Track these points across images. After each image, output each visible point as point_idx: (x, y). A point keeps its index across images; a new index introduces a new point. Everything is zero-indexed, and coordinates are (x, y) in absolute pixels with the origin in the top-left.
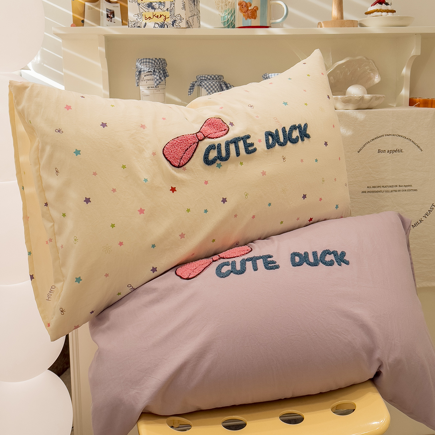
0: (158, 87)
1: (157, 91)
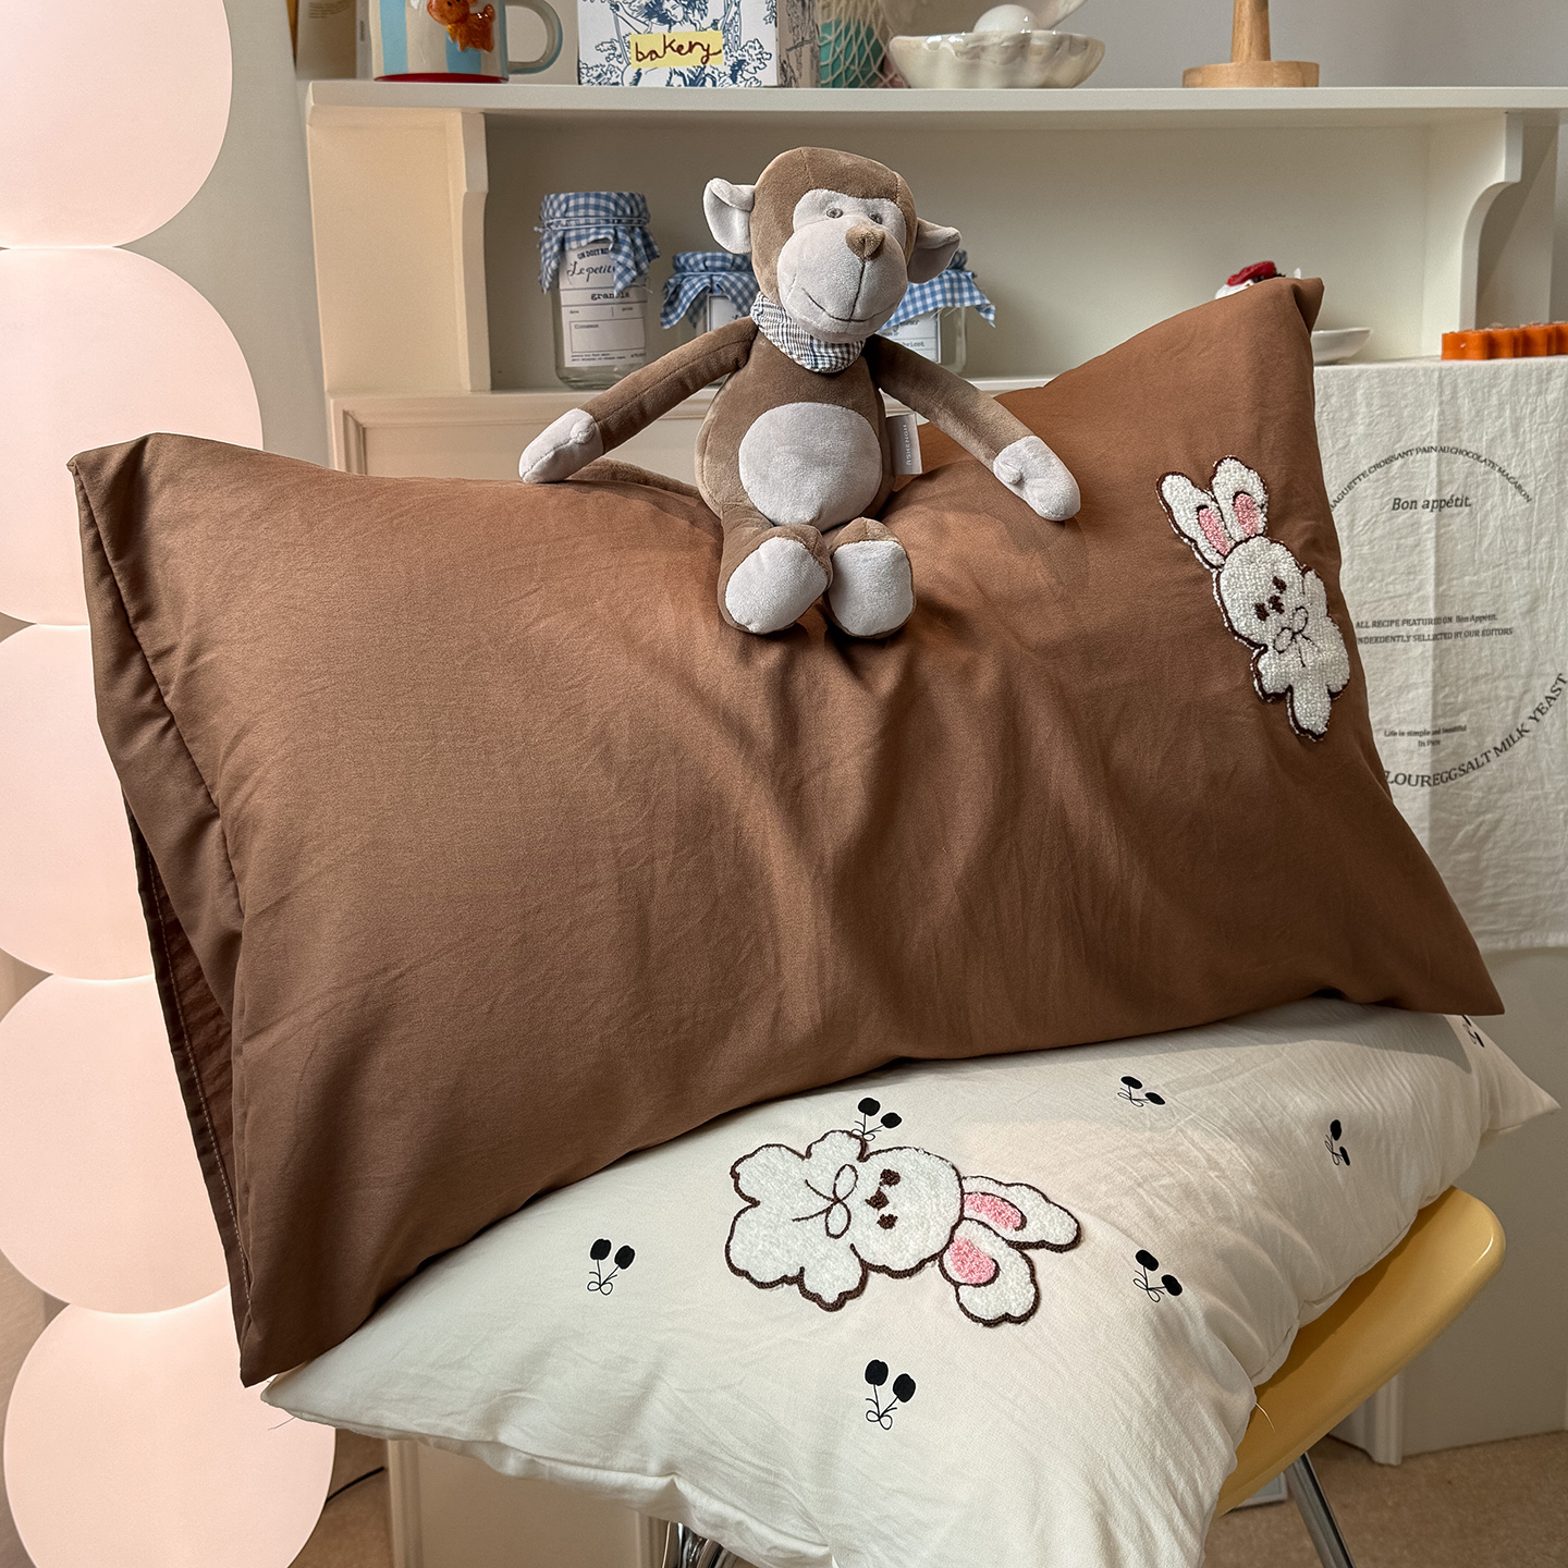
0: (628, 295)
1: (624, 309)
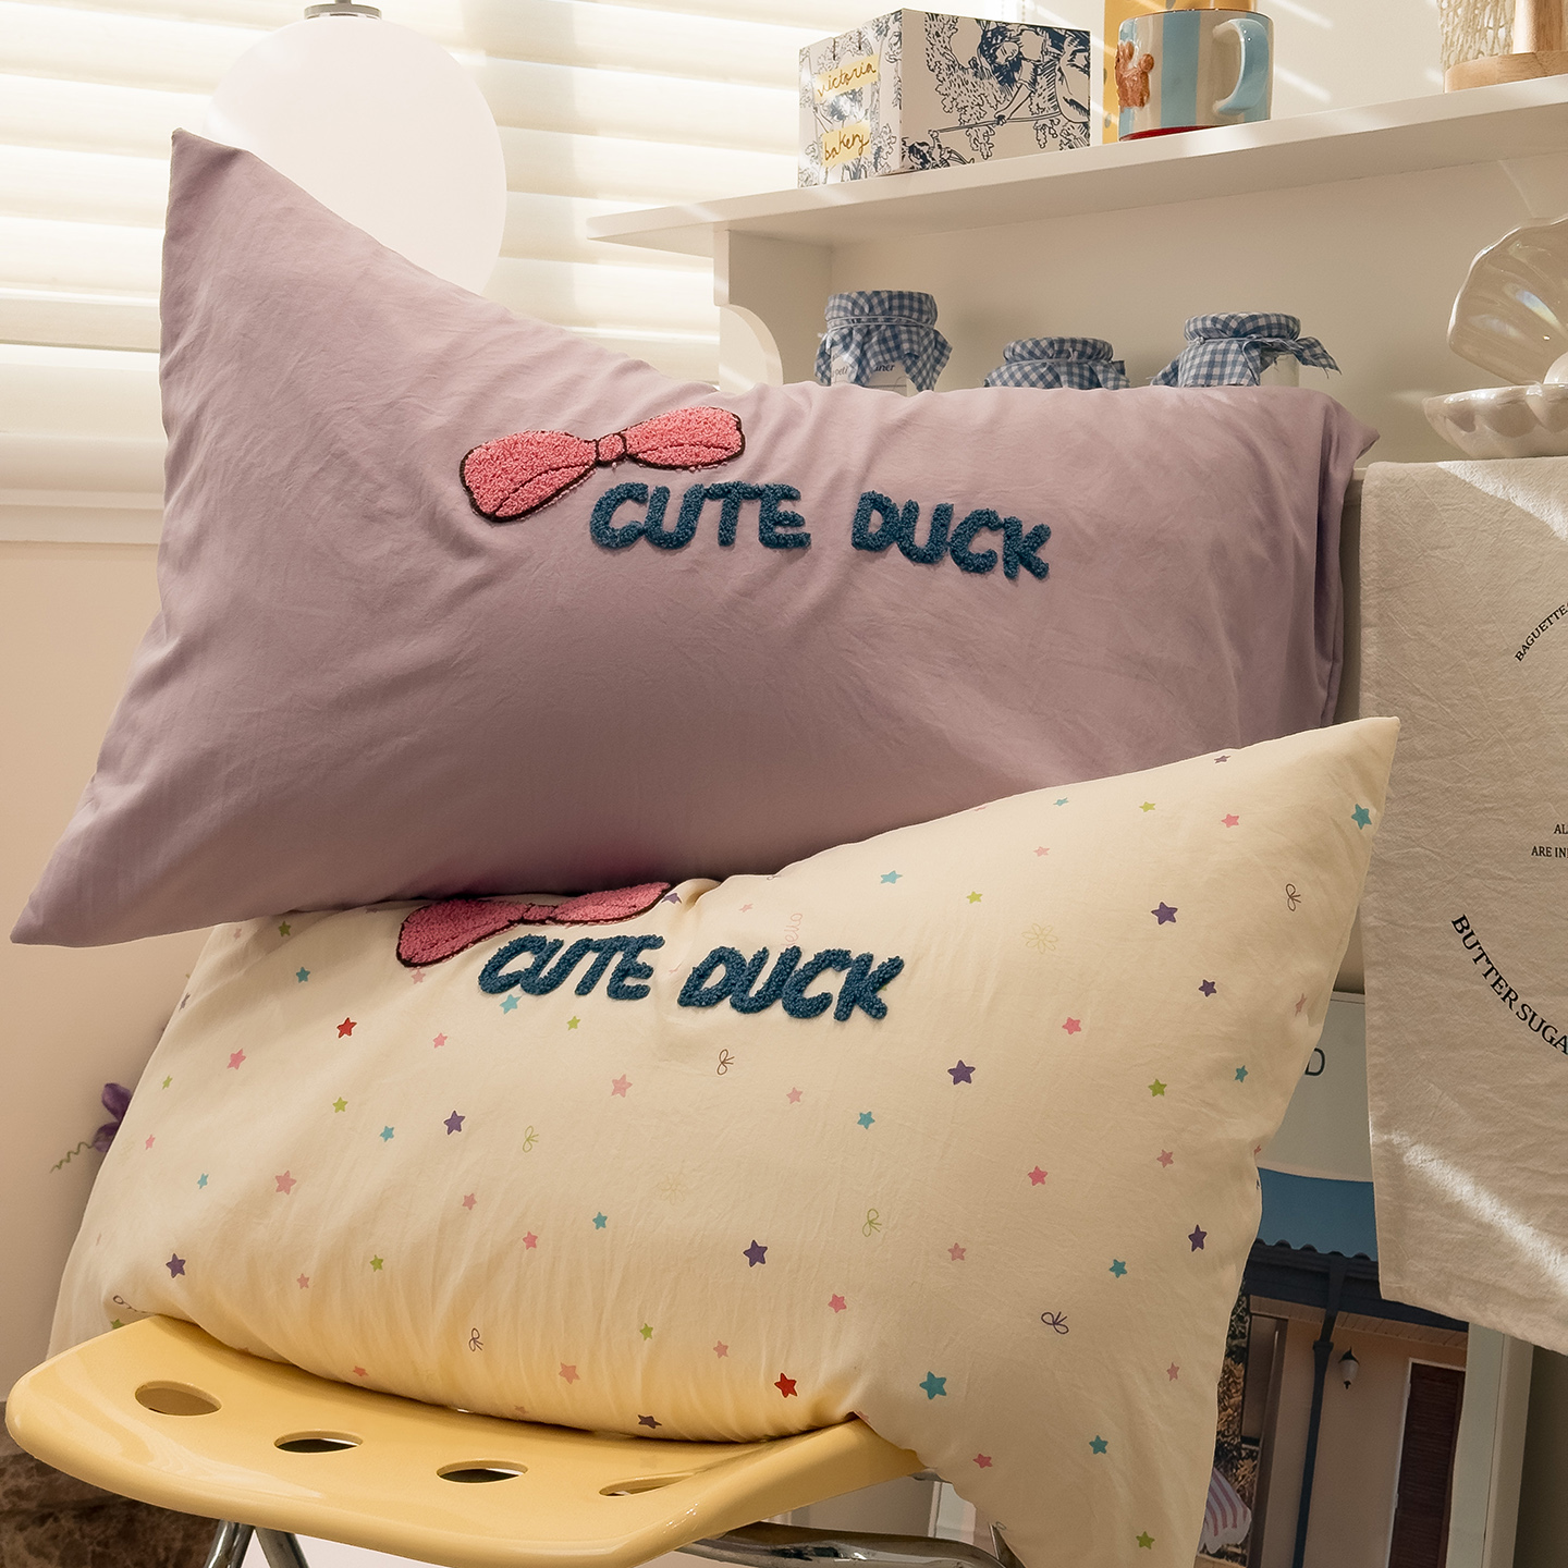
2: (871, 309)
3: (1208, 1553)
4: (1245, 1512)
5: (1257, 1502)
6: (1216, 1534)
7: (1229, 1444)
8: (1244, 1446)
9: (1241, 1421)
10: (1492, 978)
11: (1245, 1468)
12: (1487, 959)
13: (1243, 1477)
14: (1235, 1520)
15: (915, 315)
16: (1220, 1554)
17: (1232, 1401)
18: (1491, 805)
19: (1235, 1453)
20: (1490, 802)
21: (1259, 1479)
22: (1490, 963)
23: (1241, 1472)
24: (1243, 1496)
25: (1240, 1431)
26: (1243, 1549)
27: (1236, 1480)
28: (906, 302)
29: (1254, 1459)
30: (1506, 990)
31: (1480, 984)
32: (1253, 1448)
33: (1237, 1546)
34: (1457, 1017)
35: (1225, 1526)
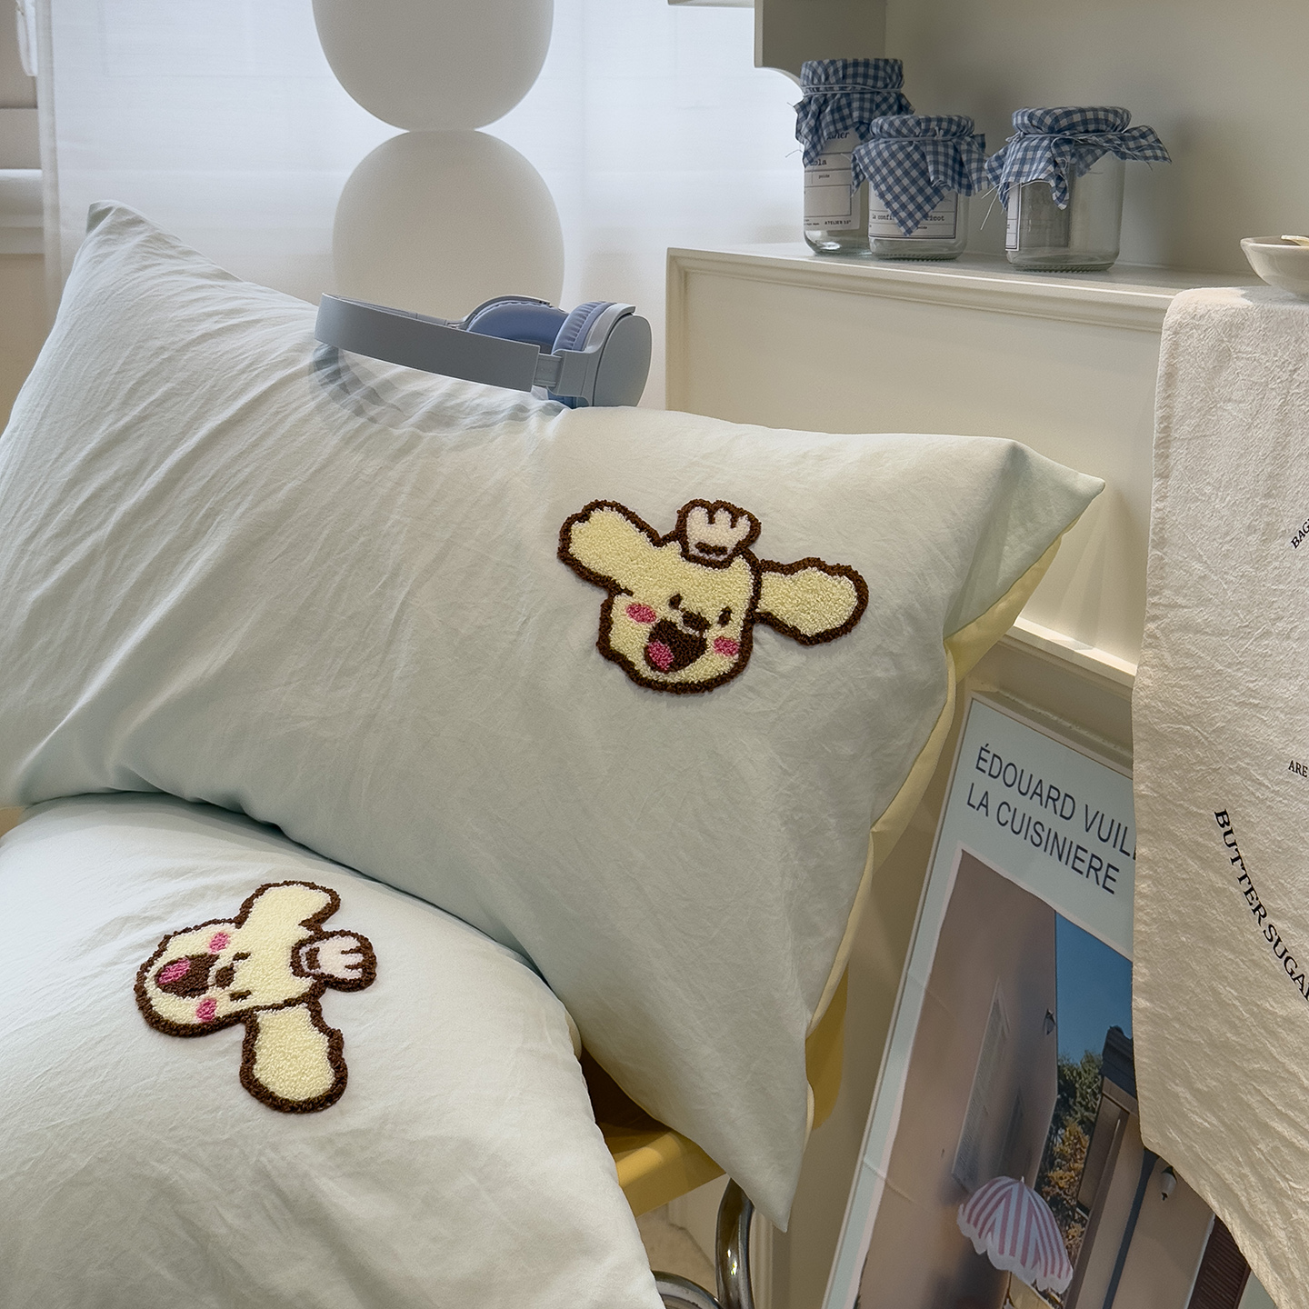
0: (825, 163)
1: (820, 177)
2: (827, 79)
3: (1037, 1289)
4: (1069, 1269)
5: (1080, 1267)
6: (1045, 1275)
7: (1067, 1202)
8: (1078, 1210)
9: (1079, 1186)
10: (1245, 886)
11: (1076, 1229)
12: (1242, 864)
13: (1073, 1237)
14: (1061, 1269)
15: (870, 82)
16: (1045, 1294)
17: (1076, 1165)
18: (1256, 702)
19: (1070, 1213)
20: (1255, 698)
21: (1083, 1246)
22: (1244, 869)
23: (1072, 1232)
24: (1070, 1253)
25: (1077, 1195)
26: (1062, 1299)
27: (1068, 1237)
28: (861, 70)
29: (1084, 1226)
30: (1256, 904)
31: (1233, 886)
32: (1084, 1215)
33: (1058, 1294)
34: (1214, 912)
35: (1053, 1272)
